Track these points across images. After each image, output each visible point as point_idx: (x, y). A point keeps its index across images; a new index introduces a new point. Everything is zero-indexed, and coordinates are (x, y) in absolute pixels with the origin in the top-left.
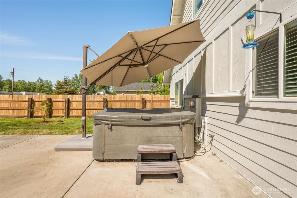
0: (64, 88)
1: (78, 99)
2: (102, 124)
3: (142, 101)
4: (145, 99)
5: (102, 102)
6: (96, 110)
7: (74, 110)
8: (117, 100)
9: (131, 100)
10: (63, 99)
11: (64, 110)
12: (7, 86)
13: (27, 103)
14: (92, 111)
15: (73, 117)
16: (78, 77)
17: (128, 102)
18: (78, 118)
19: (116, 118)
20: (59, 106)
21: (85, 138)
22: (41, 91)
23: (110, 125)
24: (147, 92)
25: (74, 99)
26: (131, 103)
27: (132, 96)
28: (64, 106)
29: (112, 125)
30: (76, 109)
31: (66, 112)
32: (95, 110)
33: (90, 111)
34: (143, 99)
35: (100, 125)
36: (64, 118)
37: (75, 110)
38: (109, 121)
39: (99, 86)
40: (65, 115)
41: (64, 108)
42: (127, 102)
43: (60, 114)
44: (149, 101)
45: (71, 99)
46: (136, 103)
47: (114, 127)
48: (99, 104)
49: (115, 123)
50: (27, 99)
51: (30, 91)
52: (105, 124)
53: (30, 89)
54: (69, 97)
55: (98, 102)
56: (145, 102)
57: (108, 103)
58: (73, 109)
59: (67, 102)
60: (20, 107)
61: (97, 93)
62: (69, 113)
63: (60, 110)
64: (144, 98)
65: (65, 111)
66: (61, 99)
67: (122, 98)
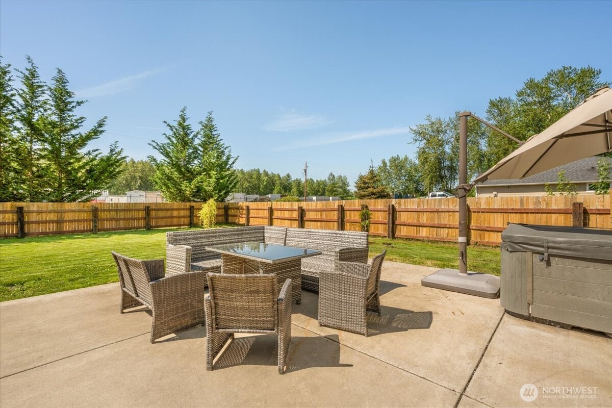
0: (369, 187)
1: (409, 207)
2: (526, 252)
3: (574, 211)
4: (584, 206)
5: (457, 212)
6: (445, 229)
7: (402, 227)
8: (495, 208)
9: (534, 209)
10: (385, 206)
11: (387, 225)
12: (294, 189)
13: (336, 213)
14: (435, 229)
15: (402, 238)
16: (388, 164)
17: (525, 213)
18: (411, 242)
19: (560, 242)
20: (378, 219)
21: (465, 275)
22: (334, 194)
23: (546, 254)
24: (581, 186)
25: (403, 207)
26: (535, 217)
27: (537, 198)
28: (386, 219)
29: (549, 255)
30: (405, 225)
31: (391, 229)
32: (443, 228)
33: (432, 229)
34: (577, 205)
35: (520, 253)
36: (387, 239)
37: (405, 227)
38: (543, 247)
39: (429, 179)
40: (389, 235)
41: (386, 221)
42: (522, 213)
43: (380, 232)
44: (598, 210)
45: (397, 207)
46: (554, 216)
47: (554, 261)
48: (451, 218)
49: (557, 253)
50: (336, 207)
51: (319, 194)
52: (533, 253)
53: (319, 191)
54: (393, 203)
55: (450, 212)
56: (586, 212)
57: (472, 214)
58: (400, 225)
59: (391, 212)
60: (328, 218)
61: (430, 194)
62: (394, 232)
63: (380, 225)
64: (580, 204)
65: (389, 227)
66: (380, 206)
67: (508, 204)
